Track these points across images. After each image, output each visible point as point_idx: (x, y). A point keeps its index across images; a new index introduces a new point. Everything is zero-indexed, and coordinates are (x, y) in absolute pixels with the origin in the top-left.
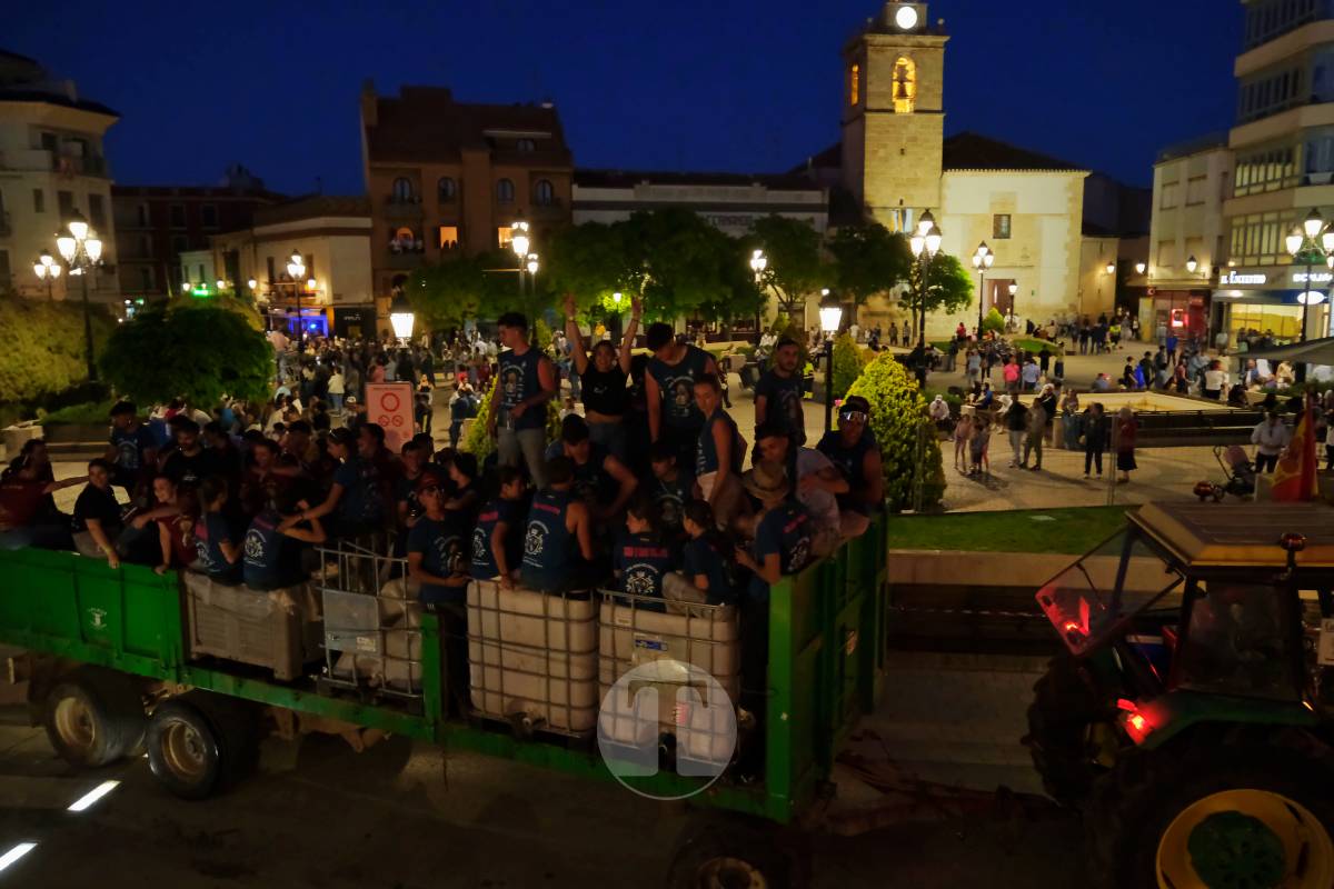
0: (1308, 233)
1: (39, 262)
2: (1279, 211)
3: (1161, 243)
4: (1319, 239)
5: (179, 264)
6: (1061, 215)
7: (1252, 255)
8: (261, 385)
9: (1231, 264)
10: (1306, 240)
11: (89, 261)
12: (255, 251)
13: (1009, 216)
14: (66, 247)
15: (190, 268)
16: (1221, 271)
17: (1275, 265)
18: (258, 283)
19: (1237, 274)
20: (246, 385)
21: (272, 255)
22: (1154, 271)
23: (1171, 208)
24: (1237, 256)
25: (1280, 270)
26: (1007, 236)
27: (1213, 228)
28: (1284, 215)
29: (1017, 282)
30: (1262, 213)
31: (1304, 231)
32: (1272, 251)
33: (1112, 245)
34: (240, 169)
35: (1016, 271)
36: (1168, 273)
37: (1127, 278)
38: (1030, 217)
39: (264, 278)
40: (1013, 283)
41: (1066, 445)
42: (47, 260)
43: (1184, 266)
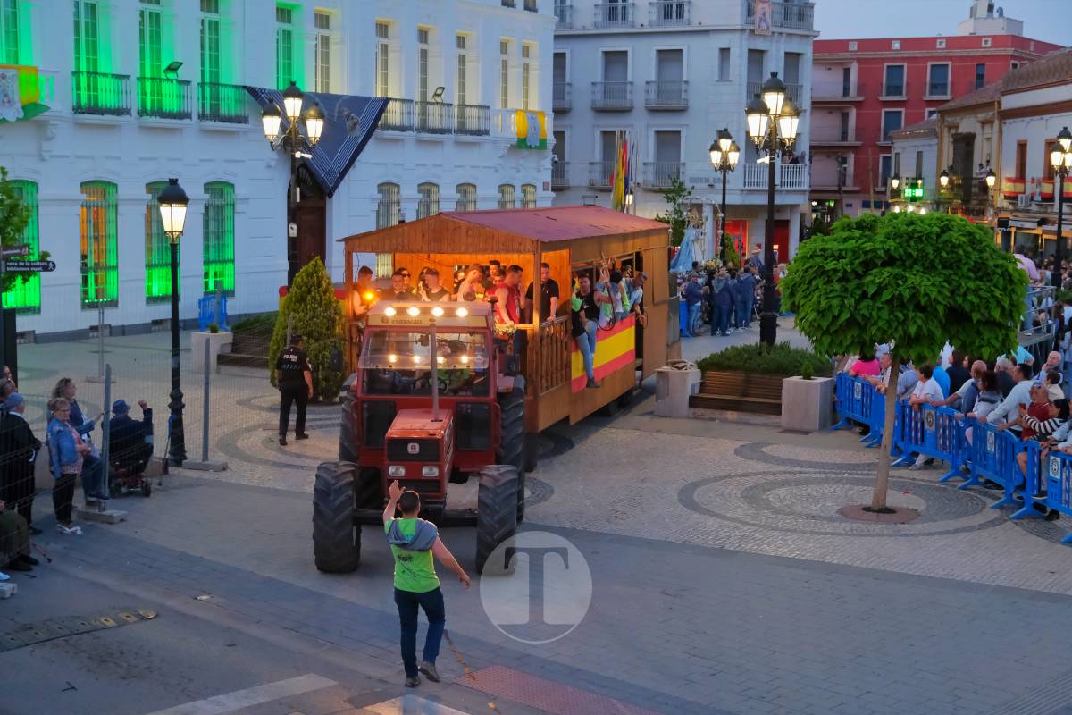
1: (716, 147)
5: (888, 149)
8: (1001, 338)
11: (782, 143)
12: (1001, 132)
14: (757, 126)
15: (902, 156)
18: (998, 182)
20: (979, 333)
21: (1022, 138)
34: (991, 8)
39: (1011, 172)
42: (725, 144)
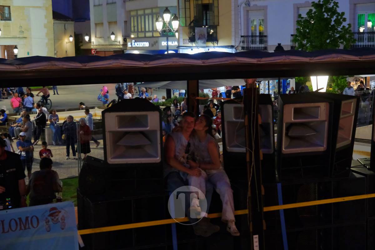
0: (165, 20)
2: (152, 8)
3: (96, 24)
4: (170, 23)
6: (40, 7)
7: (142, 32)
9: (132, 36)
10: (164, 23)
13: (9, 7)
16: (128, 40)
17: (153, 37)
19: (135, 42)
22: (93, 39)
23: (99, 5)
24: (134, 32)
25: (155, 40)
26: (9, 19)
27: (121, 17)
28: (154, 11)
29: (18, 47)
30: (144, 9)
31: (163, 19)
32: (151, 29)
33: (71, 26)
35: (17, 40)
36: (101, 41)
37: (81, 44)
38: (22, 8)
40: (16, 47)
41: (54, 143)
43: (109, 38)
